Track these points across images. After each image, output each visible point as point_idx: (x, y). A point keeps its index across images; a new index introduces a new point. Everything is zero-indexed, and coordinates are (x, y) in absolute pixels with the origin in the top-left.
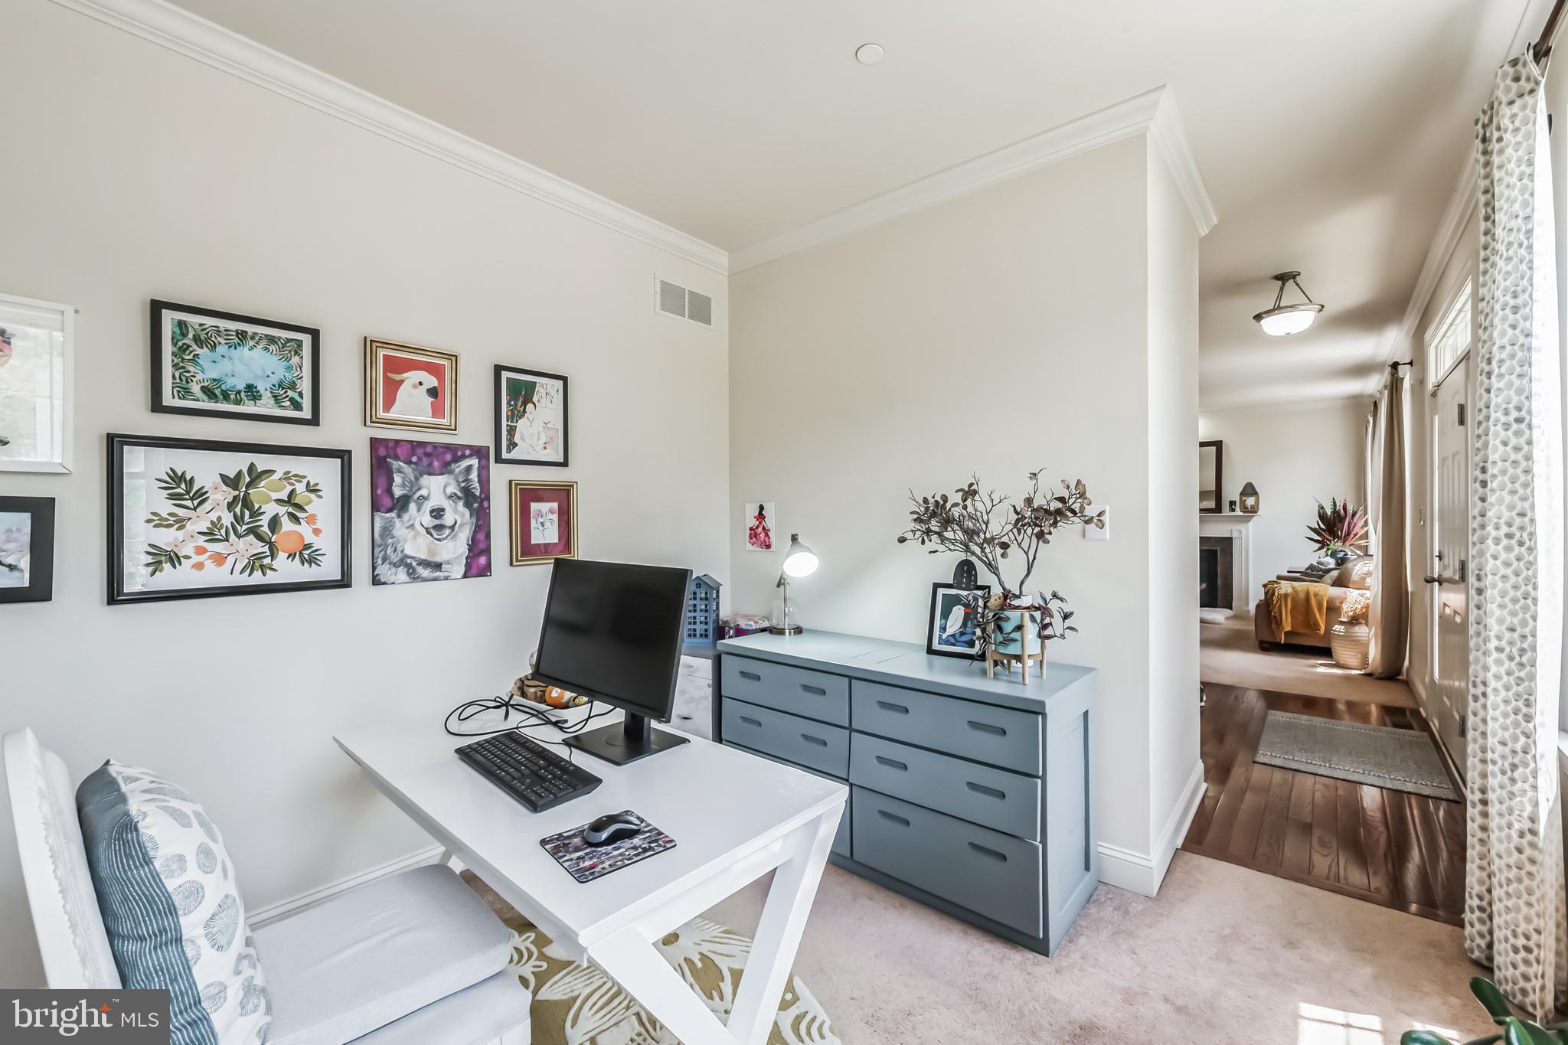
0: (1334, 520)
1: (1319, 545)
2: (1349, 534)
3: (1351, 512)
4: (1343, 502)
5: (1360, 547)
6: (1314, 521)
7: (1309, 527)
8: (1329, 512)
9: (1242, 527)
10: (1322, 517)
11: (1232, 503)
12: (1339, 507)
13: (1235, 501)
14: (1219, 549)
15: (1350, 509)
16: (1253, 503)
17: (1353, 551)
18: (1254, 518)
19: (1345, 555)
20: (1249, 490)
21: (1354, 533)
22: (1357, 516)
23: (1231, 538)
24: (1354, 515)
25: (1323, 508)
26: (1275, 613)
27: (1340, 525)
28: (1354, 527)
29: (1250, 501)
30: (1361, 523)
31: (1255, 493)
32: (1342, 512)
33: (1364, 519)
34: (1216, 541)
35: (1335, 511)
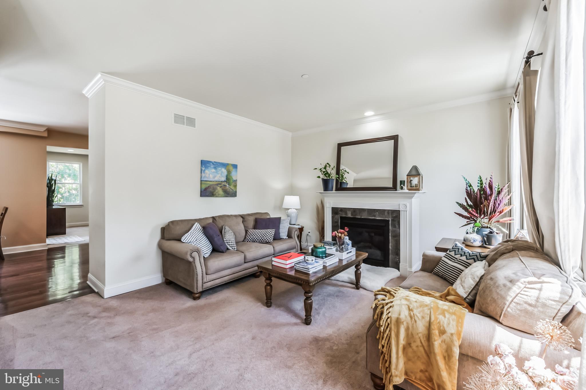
0: (481, 198)
1: (465, 221)
2: (494, 211)
3: (496, 189)
4: (489, 179)
5: (503, 225)
6: (462, 198)
7: (457, 203)
8: (476, 189)
9: (406, 202)
10: (469, 194)
11: (403, 183)
12: (486, 185)
13: (404, 181)
14: (390, 219)
15: (495, 186)
16: (417, 183)
17: (498, 229)
18: (416, 195)
19: (491, 233)
20: (415, 172)
21: (498, 210)
22: (503, 193)
23: (399, 211)
24: (499, 193)
25: (470, 186)
26: (383, 347)
27: (485, 203)
28: (499, 205)
29: (415, 181)
30: (506, 201)
31: (418, 174)
32: (488, 190)
33: (509, 197)
34: (388, 213)
35: (482, 189)
